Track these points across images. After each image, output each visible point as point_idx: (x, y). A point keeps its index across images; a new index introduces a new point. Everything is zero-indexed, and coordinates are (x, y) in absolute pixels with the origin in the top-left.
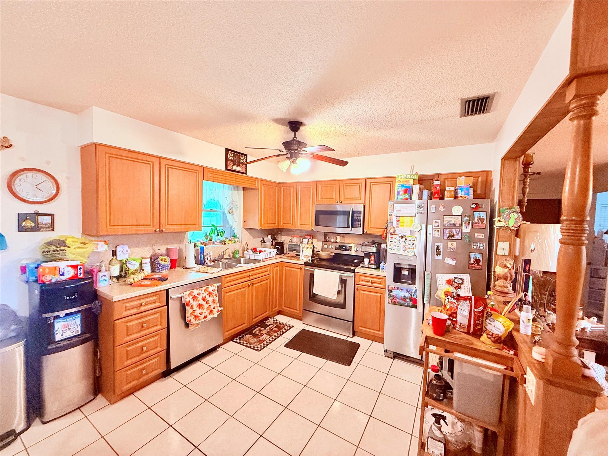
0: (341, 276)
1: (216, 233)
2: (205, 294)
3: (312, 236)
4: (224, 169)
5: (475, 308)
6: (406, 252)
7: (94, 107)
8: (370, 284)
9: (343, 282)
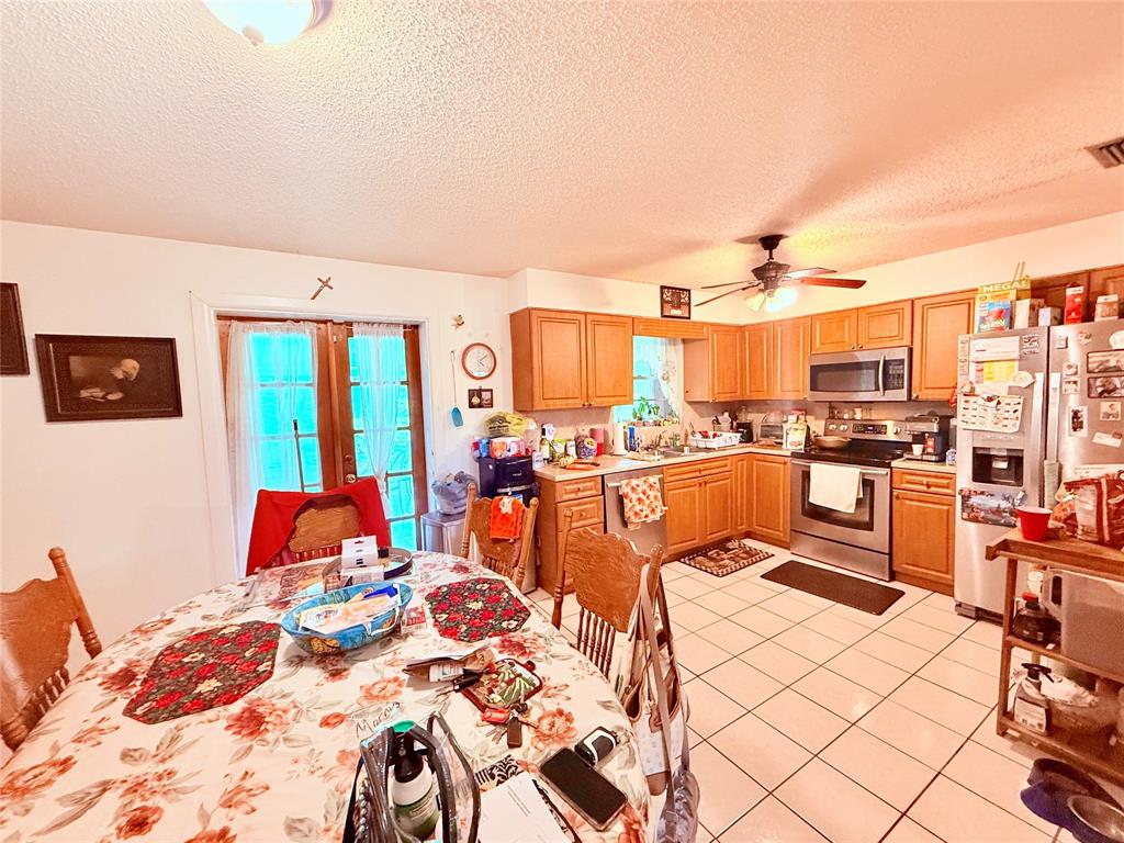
0: (864, 474)
1: (647, 410)
2: (645, 487)
3: (805, 411)
4: (659, 315)
5: (1109, 497)
6: (1000, 425)
7: (528, 269)
8: (924, 488)
9: (867, 484)
